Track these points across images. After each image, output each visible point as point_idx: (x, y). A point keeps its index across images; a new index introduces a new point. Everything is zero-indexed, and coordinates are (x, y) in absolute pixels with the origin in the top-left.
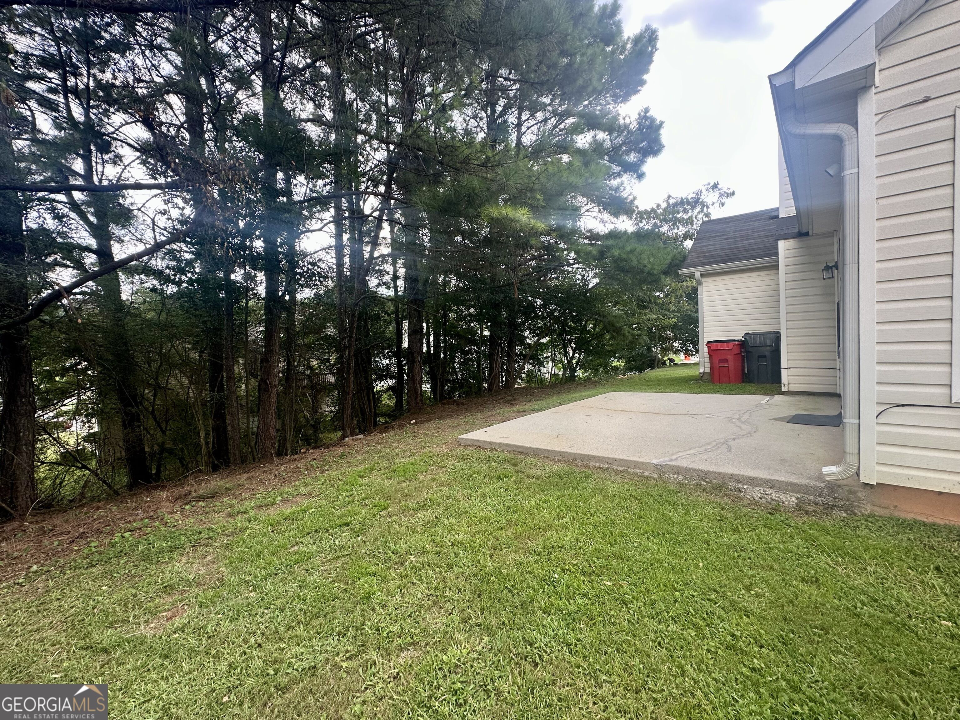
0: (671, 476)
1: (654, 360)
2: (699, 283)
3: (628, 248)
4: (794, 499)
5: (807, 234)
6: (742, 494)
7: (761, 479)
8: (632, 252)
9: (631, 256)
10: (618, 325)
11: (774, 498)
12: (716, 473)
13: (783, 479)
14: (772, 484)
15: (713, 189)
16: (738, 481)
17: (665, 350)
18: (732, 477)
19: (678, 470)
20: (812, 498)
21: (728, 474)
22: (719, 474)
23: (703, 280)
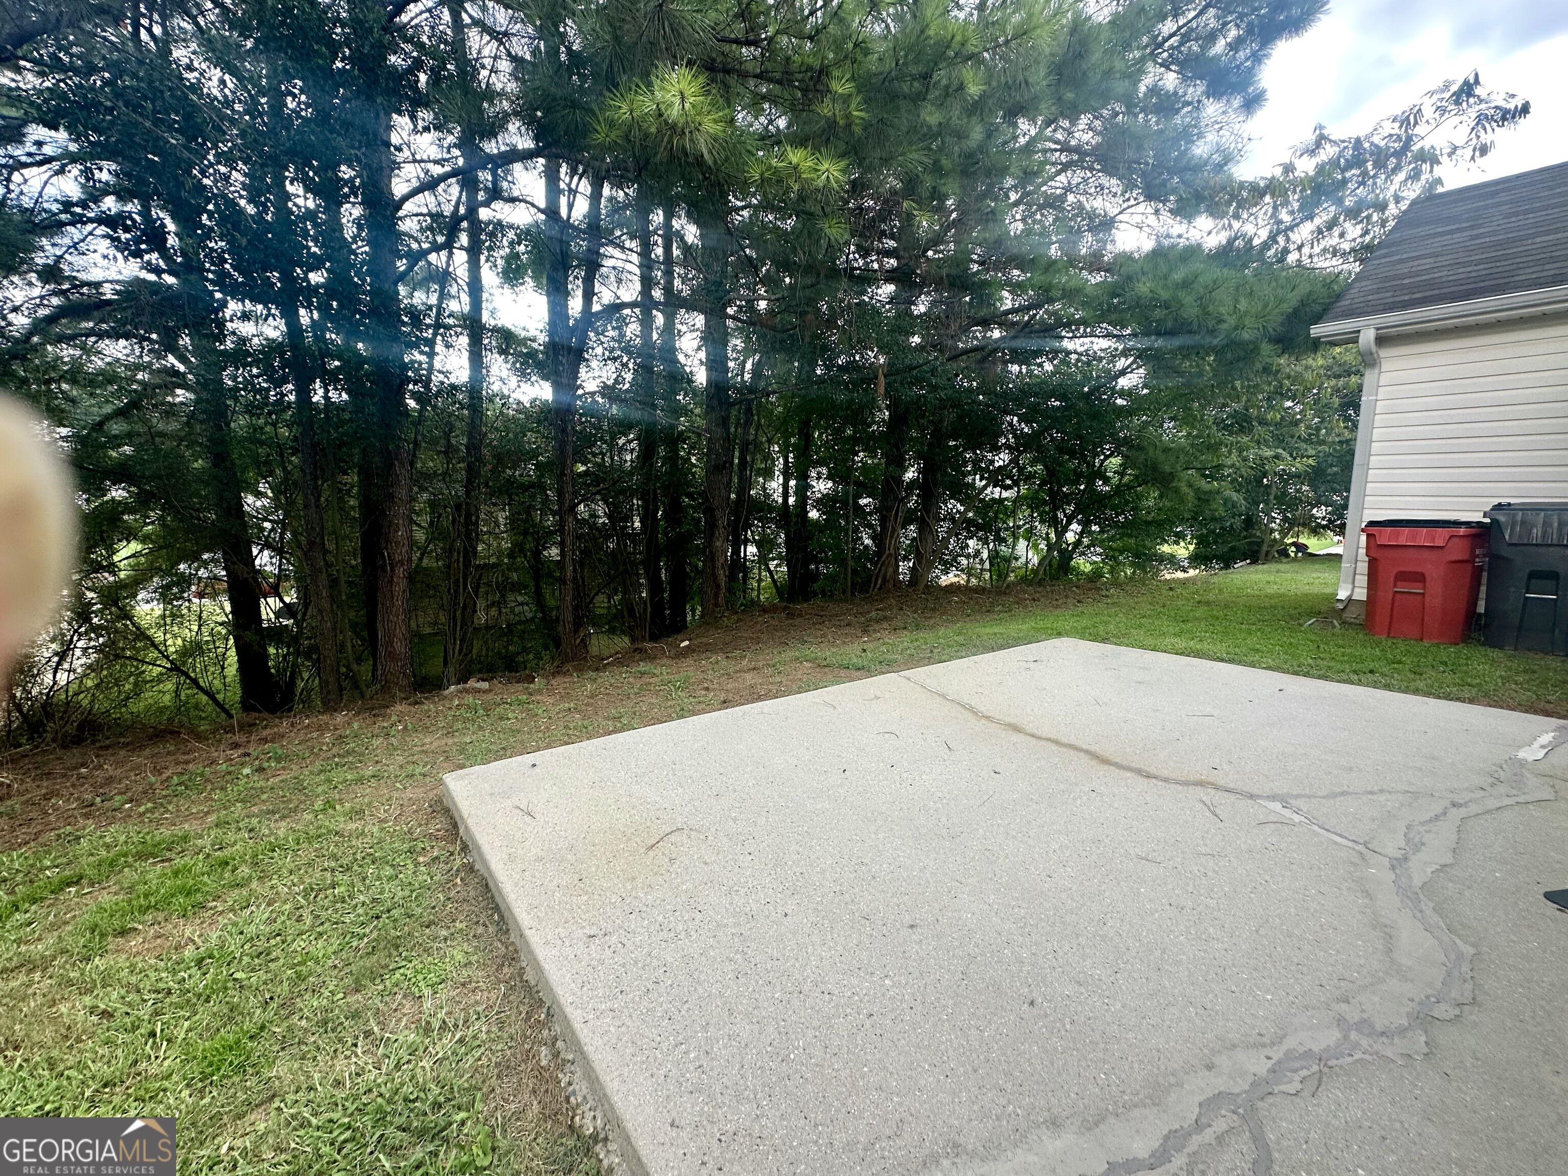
1: (1260, 544)
2: (1369, 361)
3: (1178, 276)
8: (1186, 284)
9: (1181, 294)
10: (1167, 468)
15: (1458, 103)
17: (1290, 524)
23: (1384, 353)
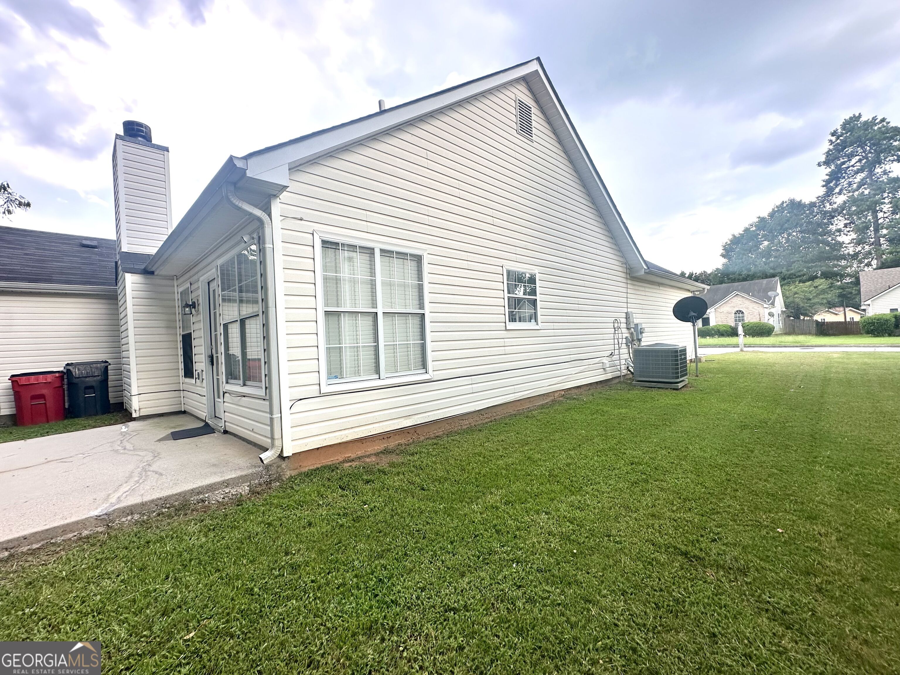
0: (124, 519)
4: (247, 488)
5: (152, 273)
6: (207, 503)
7: (218, 483)
11: (234, 493)
12: (176, 494)
13: (234, 476)
14: (226, 483)
16: (199, 493)
18: (192, 492)
19: (131, 510)
20: (257, 481)
21: (189, 491)
22: (180, 494)
